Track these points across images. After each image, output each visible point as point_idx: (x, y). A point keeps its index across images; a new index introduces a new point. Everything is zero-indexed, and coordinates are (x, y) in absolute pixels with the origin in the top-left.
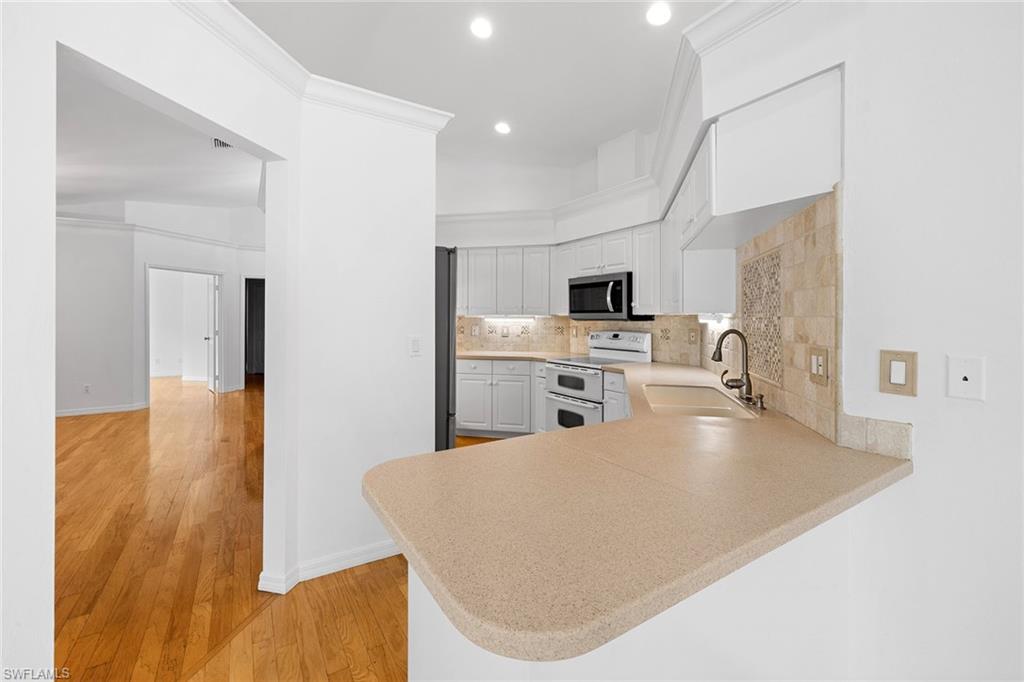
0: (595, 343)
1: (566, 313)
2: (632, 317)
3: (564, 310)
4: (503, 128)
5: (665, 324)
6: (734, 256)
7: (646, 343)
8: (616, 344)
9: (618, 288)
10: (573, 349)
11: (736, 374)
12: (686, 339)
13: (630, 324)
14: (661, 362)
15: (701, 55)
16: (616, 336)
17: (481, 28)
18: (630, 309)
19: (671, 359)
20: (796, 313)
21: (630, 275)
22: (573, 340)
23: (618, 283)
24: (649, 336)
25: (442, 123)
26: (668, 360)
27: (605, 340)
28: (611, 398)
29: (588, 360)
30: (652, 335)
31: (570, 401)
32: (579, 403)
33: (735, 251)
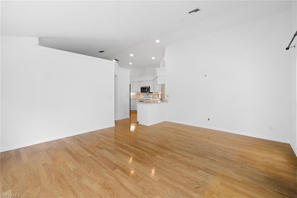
0: (144, 96)
1: (140, 92)
2: (150, 93)
3: (140, 91)
4: (131, 64)
5: (154, 94)
7: (152, 96)
10: (141, 97)
11: (160, 98)
13: (150, 94)
17: (132, 55)
18: (150, 92)
21: (150, 87)
22: (141, 96)
23: (148, 88)
25: (130, 71)
27: (146, 96)
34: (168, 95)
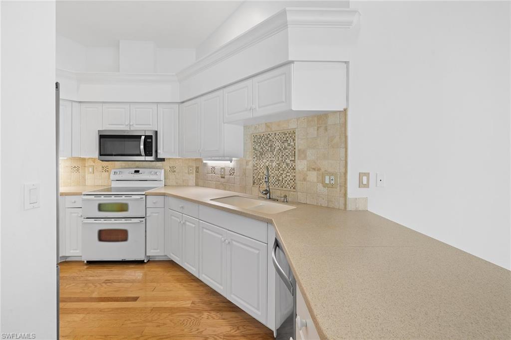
0: (118, 177)
2: (157, 159)
3: (92, 154)
5: (172, 164)
6: (243, 130)
7: (161, 175)
8: (137, 176)
9: (149, 140)
12: (187, 171)
14: (169, 186)
15: (289, 26)
16: (137, 172)
18: (157, 154)
19: (177, 183)
20: (308, 159)
21: (156, 132)
23: (149, 137)
24: (163, 170)
26: (175, 184)
27: (128, 174)
28: (152, 213)
29: (109, 190)
30: (165, 171)
31: (113, 221)
32: (123, 221)
33: (242, 127)
34: (367, 175)
